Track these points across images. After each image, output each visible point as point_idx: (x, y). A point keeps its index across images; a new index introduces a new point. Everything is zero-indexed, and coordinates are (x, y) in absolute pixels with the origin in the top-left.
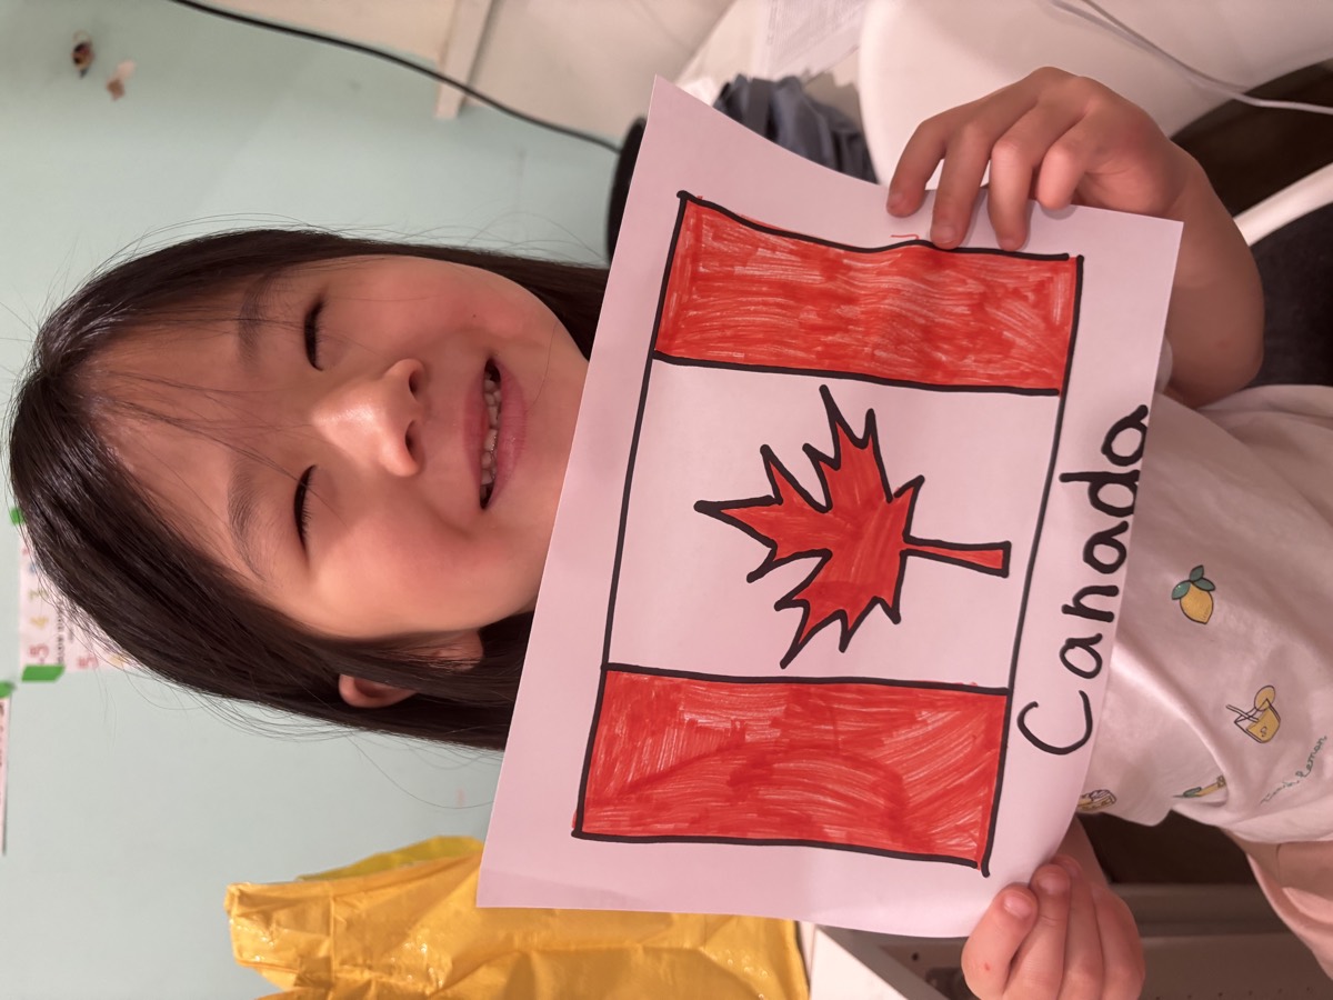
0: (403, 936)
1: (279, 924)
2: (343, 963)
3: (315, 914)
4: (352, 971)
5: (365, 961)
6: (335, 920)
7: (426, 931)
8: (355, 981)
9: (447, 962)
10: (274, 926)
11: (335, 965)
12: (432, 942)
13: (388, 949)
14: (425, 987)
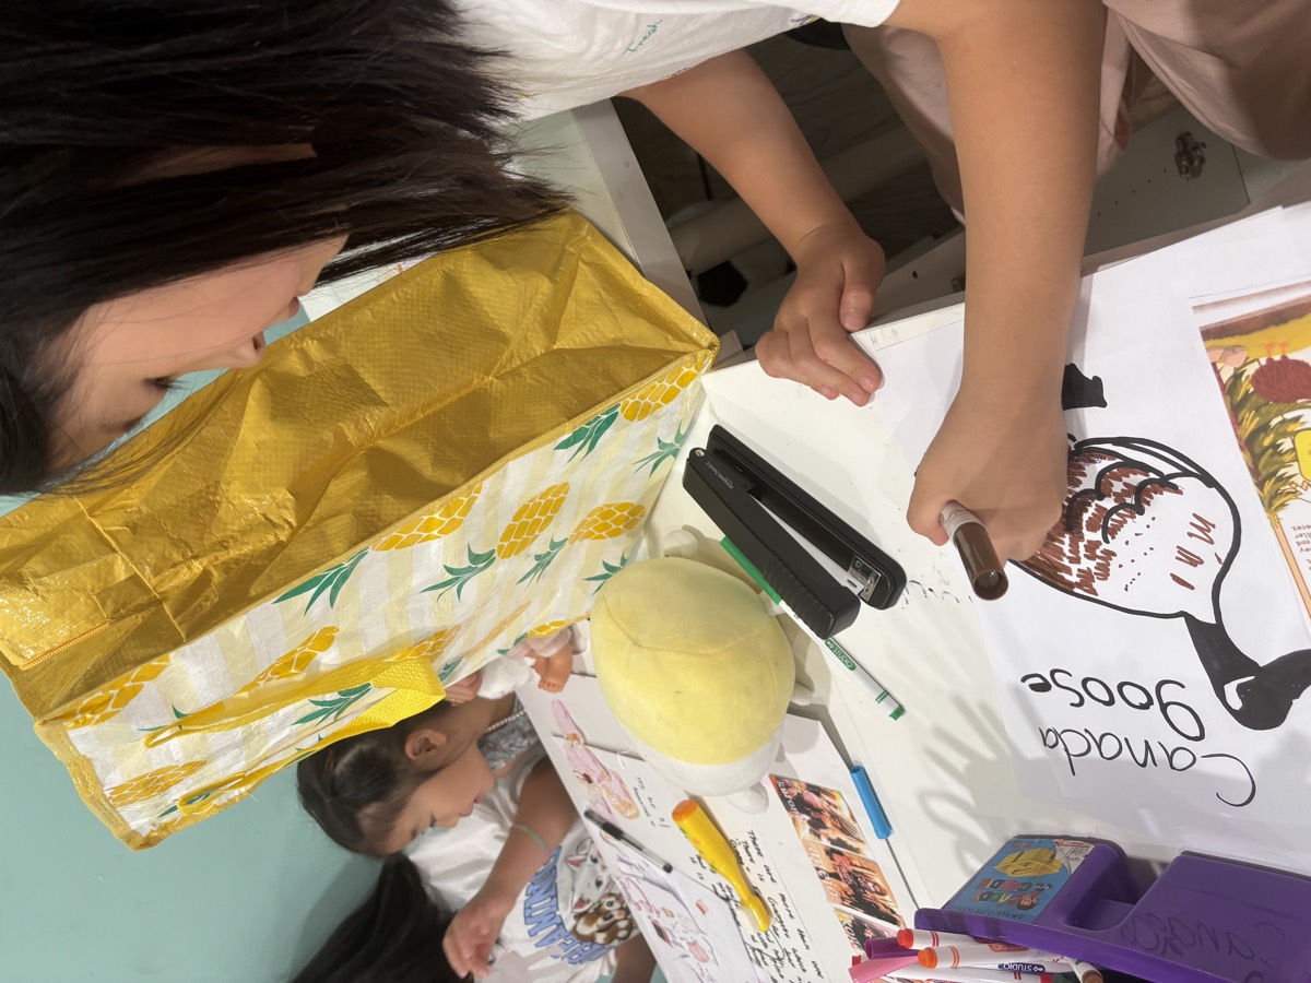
0: (212, 507)
1: (36, 576)
2: (157, 571)
3: (77, 541)
4: (177, 573)
5: (184, 556)
6: (109, 533)
7: (236, 485)
8: (187, 581)
9: (284, 495)
10: (32, 583)
11: (149, 580)
12: (252, 488)
13: (204, 528)
14: (276, 536)
